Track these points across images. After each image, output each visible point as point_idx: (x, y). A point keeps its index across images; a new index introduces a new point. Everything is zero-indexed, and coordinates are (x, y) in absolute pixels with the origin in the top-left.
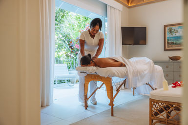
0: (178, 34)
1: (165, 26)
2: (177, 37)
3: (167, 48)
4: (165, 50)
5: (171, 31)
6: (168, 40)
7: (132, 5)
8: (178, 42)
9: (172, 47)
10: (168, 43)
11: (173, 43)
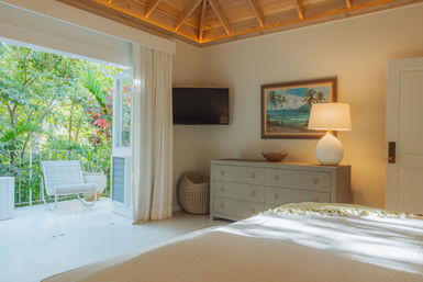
0: (285, 106)
1: (263, 87)
2: (284, 111)
3: (266, 133)
4: (263, 137)
5: (272, 98)
6: (268, 116)
7: (206, 41)
8: (285, 122)
9: (275, 131)
10: (268, 122)
11: (277, 124)
